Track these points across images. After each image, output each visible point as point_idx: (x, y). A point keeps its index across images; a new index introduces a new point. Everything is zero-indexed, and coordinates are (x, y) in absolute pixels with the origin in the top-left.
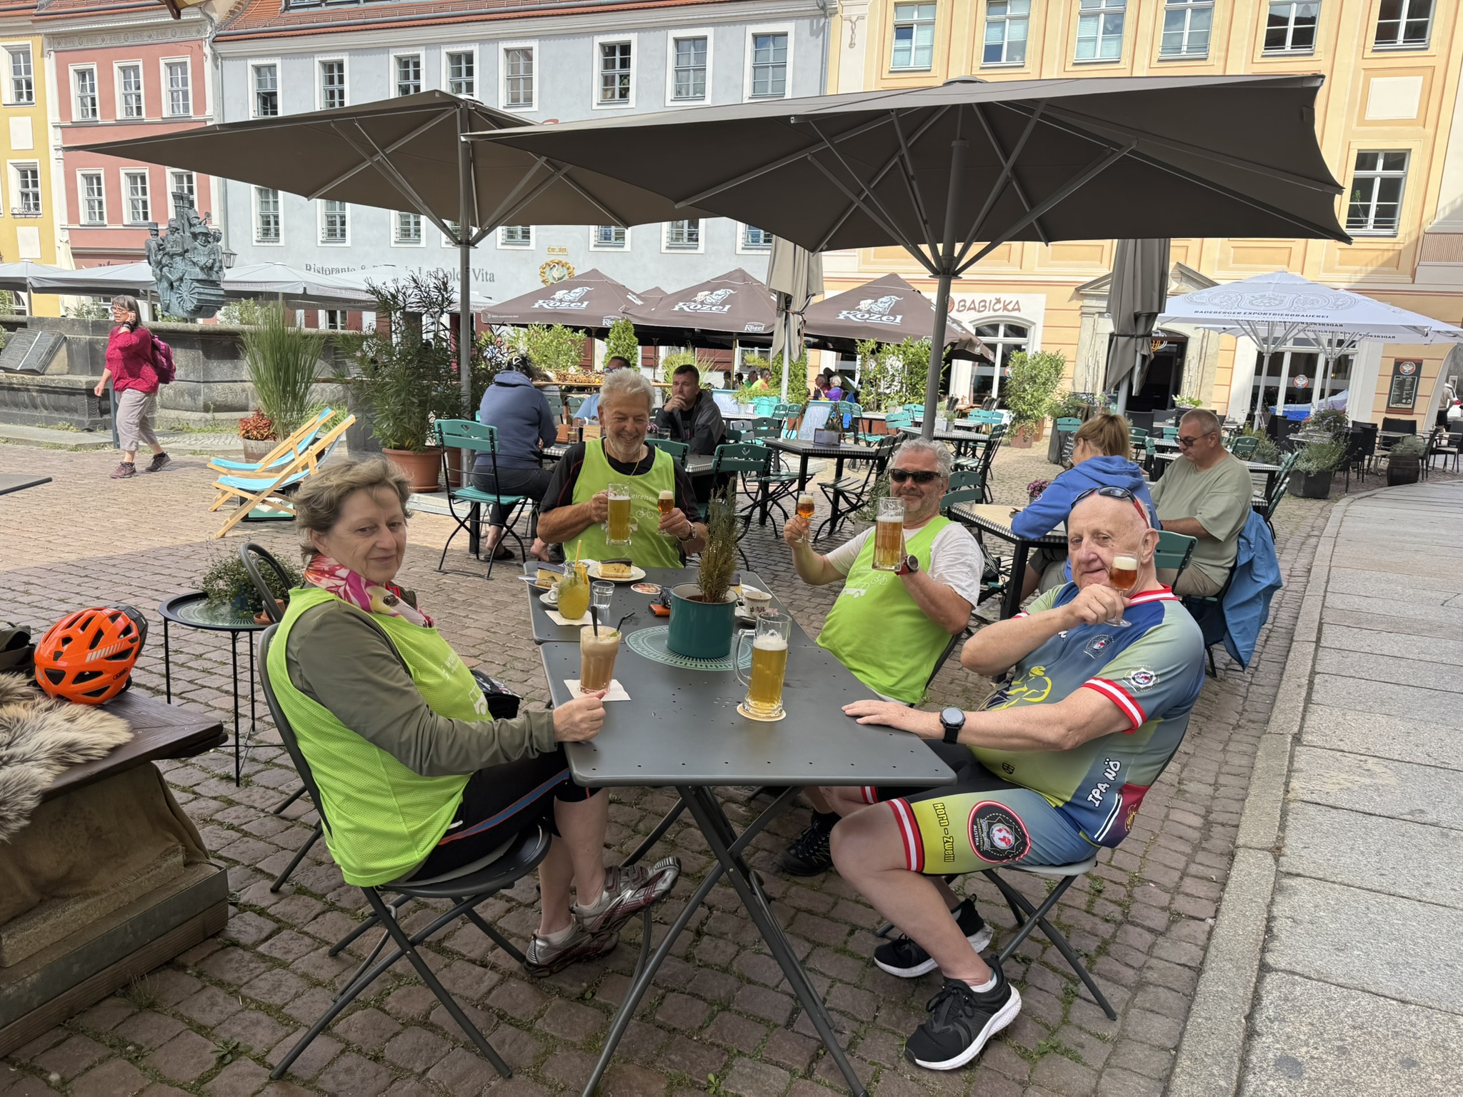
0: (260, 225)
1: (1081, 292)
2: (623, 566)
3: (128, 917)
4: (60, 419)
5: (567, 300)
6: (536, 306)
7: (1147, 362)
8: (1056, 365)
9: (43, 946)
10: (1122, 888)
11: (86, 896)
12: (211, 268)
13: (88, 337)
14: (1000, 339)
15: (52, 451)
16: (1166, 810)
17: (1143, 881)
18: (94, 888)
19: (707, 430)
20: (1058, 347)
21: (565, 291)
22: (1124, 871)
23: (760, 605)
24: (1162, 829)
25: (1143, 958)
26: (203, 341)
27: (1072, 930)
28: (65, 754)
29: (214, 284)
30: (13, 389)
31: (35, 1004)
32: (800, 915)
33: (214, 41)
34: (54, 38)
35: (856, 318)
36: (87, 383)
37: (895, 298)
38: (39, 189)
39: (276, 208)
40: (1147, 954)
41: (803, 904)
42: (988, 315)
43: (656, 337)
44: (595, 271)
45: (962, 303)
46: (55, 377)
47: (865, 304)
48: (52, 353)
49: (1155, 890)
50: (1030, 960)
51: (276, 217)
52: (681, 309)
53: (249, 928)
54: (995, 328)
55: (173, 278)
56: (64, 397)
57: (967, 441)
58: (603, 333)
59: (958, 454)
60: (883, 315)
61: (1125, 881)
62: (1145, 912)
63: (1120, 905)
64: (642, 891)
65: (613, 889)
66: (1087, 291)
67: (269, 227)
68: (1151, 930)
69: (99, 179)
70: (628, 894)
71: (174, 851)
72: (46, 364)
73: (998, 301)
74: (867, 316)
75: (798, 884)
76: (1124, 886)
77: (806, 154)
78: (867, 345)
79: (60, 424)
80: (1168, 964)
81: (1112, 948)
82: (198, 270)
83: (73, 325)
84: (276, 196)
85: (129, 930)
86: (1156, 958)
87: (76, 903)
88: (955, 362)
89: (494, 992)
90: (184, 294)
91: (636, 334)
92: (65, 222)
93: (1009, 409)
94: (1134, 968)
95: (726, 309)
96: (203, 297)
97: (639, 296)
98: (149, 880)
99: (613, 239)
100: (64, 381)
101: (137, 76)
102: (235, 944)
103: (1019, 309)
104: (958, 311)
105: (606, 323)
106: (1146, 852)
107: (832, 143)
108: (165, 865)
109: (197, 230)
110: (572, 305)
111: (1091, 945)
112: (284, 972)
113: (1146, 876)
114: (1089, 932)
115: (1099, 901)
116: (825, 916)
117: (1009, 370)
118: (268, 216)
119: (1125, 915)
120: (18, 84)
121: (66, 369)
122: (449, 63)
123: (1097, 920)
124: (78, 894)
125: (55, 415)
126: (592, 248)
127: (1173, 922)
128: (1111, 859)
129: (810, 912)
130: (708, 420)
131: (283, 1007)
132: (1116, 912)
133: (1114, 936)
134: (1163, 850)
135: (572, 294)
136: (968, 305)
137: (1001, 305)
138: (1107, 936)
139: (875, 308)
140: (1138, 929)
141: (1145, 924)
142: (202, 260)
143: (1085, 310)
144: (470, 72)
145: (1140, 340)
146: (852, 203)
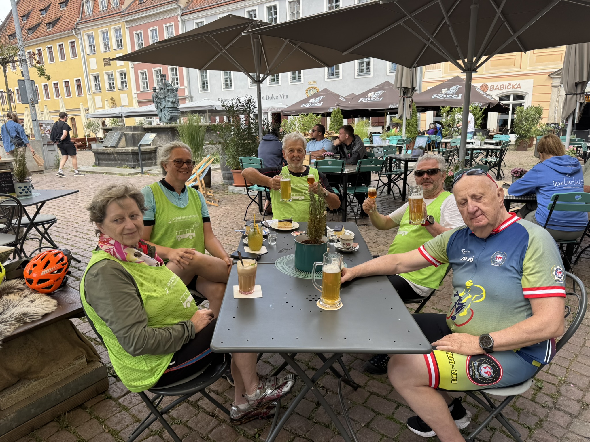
0: (201, 85)
1: (551, 76)
2: (288, 223)
3: (58, 387)
4: (124, 164)
5: (314, 103)
6: (302, 106)
7: (583, 106)
8: (539, 112)
9: (19, 401)
10: (554, 387)
11: (38, 378)
12: (175, 102)
13: (132, 133)
14: (511, 102)
15: (120, 176)
16: (584, 340)
17: (567, 383)
18: (42, 374)
19: (357, 154)
20: (539, 103)
21: (313, 99)
22: (556, 376)
23: (347, 242)
24: (580, 351)
25: (563, 431)
26: (171, 131)
27: (522, 411)
28: (21, 319)
29: (176, 108)
30: (108, 154)
31: (14, 427)
32: (372, 396)
33: (182, 15)
34: (128, 22)
35: (440, 97)
36: (132, 150)
37: (458, 86)
38: (127, 80)
39: (206, 77)
40: (566, 429)
41: (375, 390)
42: (504, 91)
43: (352, 114)
44: (326, 89)
45: (492, 87)
46: (121, 149)
47: (444, 91)
48: (120, 139)
49: (574, 389)
50: (495, 429)
51: (207, 81)
52: (361, 101)
53: (118, 390)
54: (508, 97)
55: (162, 108)
56: (124, 156)
57: (492, 150)
58: (329, 114)
59: (487, 156)
60: (453, 95)
61: (556, 383)
62: (566, 402)
63: (552, 397)
64: (276, 391)
65: (262, 389)
66: (554, 76)
67: (205, 85)
68: (568, 414)
69: (146, 73)
70: (269, 391)
71: (81, 357)
72: (118, 143)
73: (510, 84)
74: (445, 96)
75: (374, 378)
76: (555, 385)
77: (400, 23)
78: (445, 109)
79: (124, 166)
80: (578, 437)
81: (545, 424)
82: (170, 103)
83: (127, 129)
84: (206, 72)
85: (58, 393)
86: (571, 432)
87: (34, 381)
88: (489, 113)
89: (214, 431)
90: (166, 113)
91: (342, 114)
92: (136, 91)
93: (516, 133)
94: (557, 438)
95: (381, 99)
96: (173, 114)
97: (344, 98)
98: (69, 370)
99: (335, 75)
100: (124, 150)
101: (156, 33)
102: (110, 398)
103: (520, 87)
104: (491, 90)
105: (330, 110)
106: (570, 365)
107: (411, 16)
108: (77, 363)
109: (169, 88)
110: (316, 104)
111: (532, 421)
112: (126, 413)
113: (569, 380)
114: (531, 413)
115: (540, 394)
116: (385, 398)
117: (515, 116)
118: (204, 81)
119: (555, 404)
120: (118, 41)
121: (125, 145)
122: (267, 11)
123: (537, 406)
124: (35, 378)
125: (122, 163)
126: (326, 80)
127: (584, 409)
128: (549, 369)
129: (378, 395)
130: (358, 149)
131: (120, 432)
132: (548, 401)
133: (547, 416)
134: (580, 364)
135: (316, 100)
136: (495, 88)
137: (511, 86)
138: (542, 417)
139: (449, 92)
140: (561, 413)
141: (566, 410)
142: (171, 99)
143: (554, 85)
144: (276, 13)
145: (579, 96)
146: (426, 44)
